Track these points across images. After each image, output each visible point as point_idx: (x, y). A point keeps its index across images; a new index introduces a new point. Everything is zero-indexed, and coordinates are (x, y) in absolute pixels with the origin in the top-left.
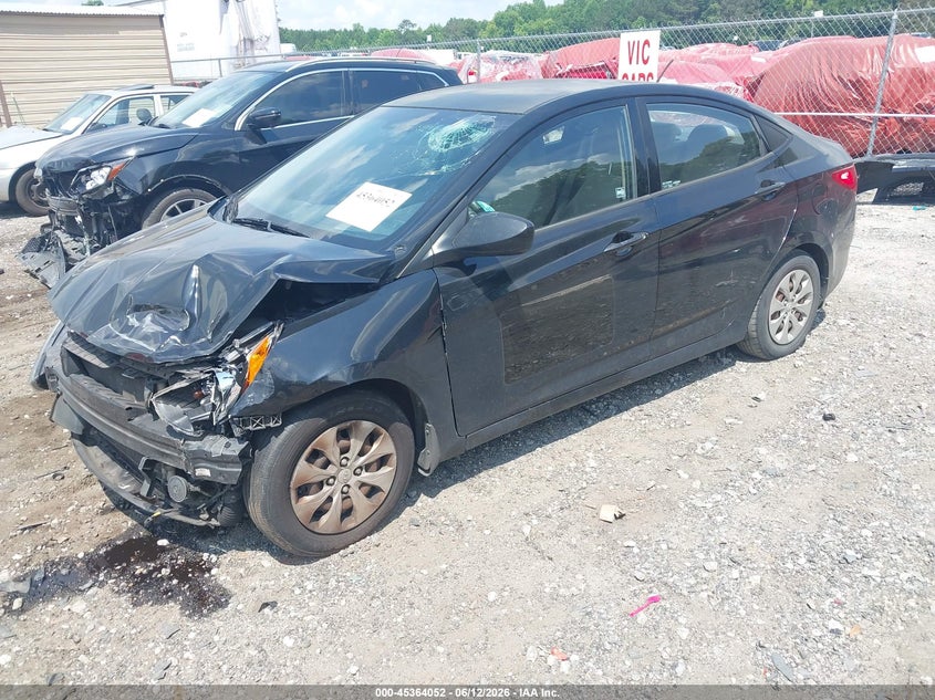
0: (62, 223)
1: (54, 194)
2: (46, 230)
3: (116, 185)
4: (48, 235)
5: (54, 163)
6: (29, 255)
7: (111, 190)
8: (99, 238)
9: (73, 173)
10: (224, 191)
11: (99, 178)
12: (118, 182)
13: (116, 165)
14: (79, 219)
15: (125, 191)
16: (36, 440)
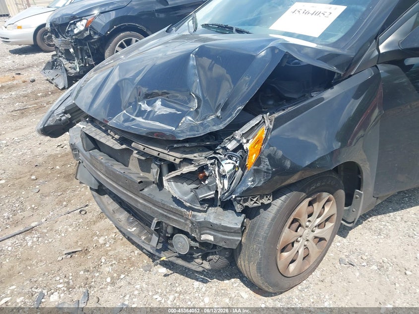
0: (62, 54)
1: (57, 37)
2: (55, 58)
3: (90, 30)
4: (56, 60)
5: (56, 18)
6: (47, 71)
7: (88, 33)
8: (83, 61)
9: (66, 24)
10: (148, 33)
11: (81, 26)
12: (92, 28)
13: (90, 18)
14: (72, 50)
15: (95, 33)
16: (65, 184)
